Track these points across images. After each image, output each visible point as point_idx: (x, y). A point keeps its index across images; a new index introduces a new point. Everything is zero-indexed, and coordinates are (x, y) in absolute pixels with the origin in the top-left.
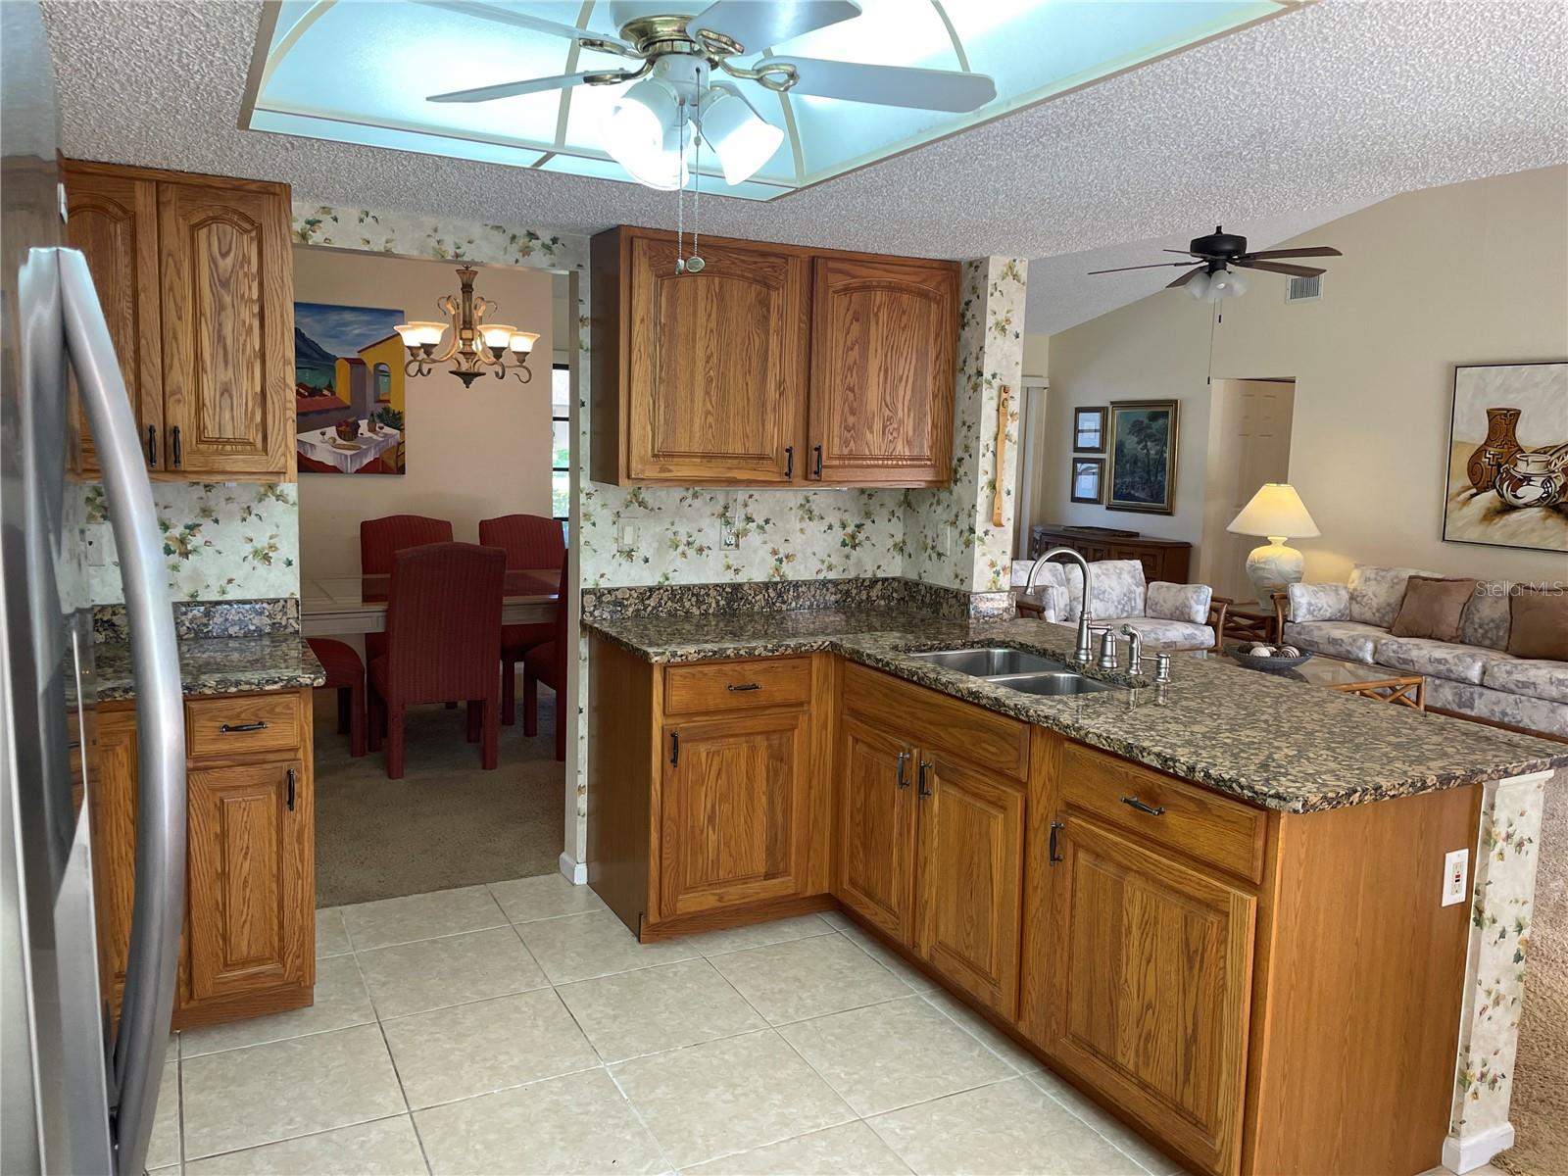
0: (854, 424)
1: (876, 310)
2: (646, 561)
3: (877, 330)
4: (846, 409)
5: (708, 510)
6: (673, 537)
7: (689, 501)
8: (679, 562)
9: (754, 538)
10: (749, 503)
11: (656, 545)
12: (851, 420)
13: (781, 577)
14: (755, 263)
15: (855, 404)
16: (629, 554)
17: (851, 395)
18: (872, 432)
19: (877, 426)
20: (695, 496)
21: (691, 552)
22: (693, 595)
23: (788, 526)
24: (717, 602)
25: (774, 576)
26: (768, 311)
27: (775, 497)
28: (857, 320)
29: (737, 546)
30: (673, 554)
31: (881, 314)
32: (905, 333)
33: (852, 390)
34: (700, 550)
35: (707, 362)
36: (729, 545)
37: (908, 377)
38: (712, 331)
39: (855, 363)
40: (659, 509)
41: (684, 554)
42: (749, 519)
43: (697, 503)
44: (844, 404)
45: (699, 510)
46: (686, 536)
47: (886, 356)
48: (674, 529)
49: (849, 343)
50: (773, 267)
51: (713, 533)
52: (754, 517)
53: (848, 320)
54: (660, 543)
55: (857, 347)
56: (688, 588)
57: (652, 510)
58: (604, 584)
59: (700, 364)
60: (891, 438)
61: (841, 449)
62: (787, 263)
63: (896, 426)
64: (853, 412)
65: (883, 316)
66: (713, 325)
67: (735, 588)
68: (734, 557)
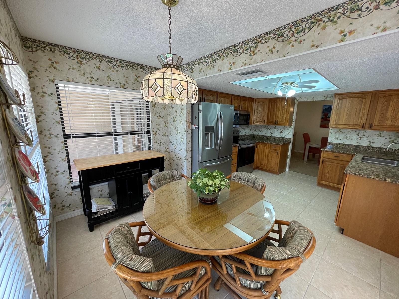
0: (382, 120)
1: (393, 99)
2: (340, 140)
3: (392, 103)
5: (355, 133)
6: (346, 137)
7: (350, 131)
8: (347, 140)
9: (365, 138)
10: (364, 133)
13: (371, 145)
14: (360, 95)
15: (383, 116)
16: (337, 138)
18: (388, 121)
19: (390, 120)
20: (352, 131)
21: (350, 139)
22: (348, 146)
23: (374, 137)
24: (353, 147)
26: (362, 102)
27: (372, 132)
28: (386, 102)
29: (360, 139)
30: (346, 139)
33: (382, 114)
34: (352, 139)
35: (347, 111)
36: (358, 139)
39: (384, 109)
40: (344, 132)
45: (352, 133)
46: (349, 137)
47: (395, 107)
48: (347, 135)
49: (383, 106)
50: (364, 95)
51: (355, 137)
52: (365, 135)
53: (384, 102)
54: (343, 137)
55: (385, 106)
56: (347, 144)
58: (332, 142)
60: (393, 122)
62: (368, 94)
63: (395, 120)
64: (382, 118)
65: (395, 100)
66: (349, 105)
67: (358, 146)
68: (359, 141)
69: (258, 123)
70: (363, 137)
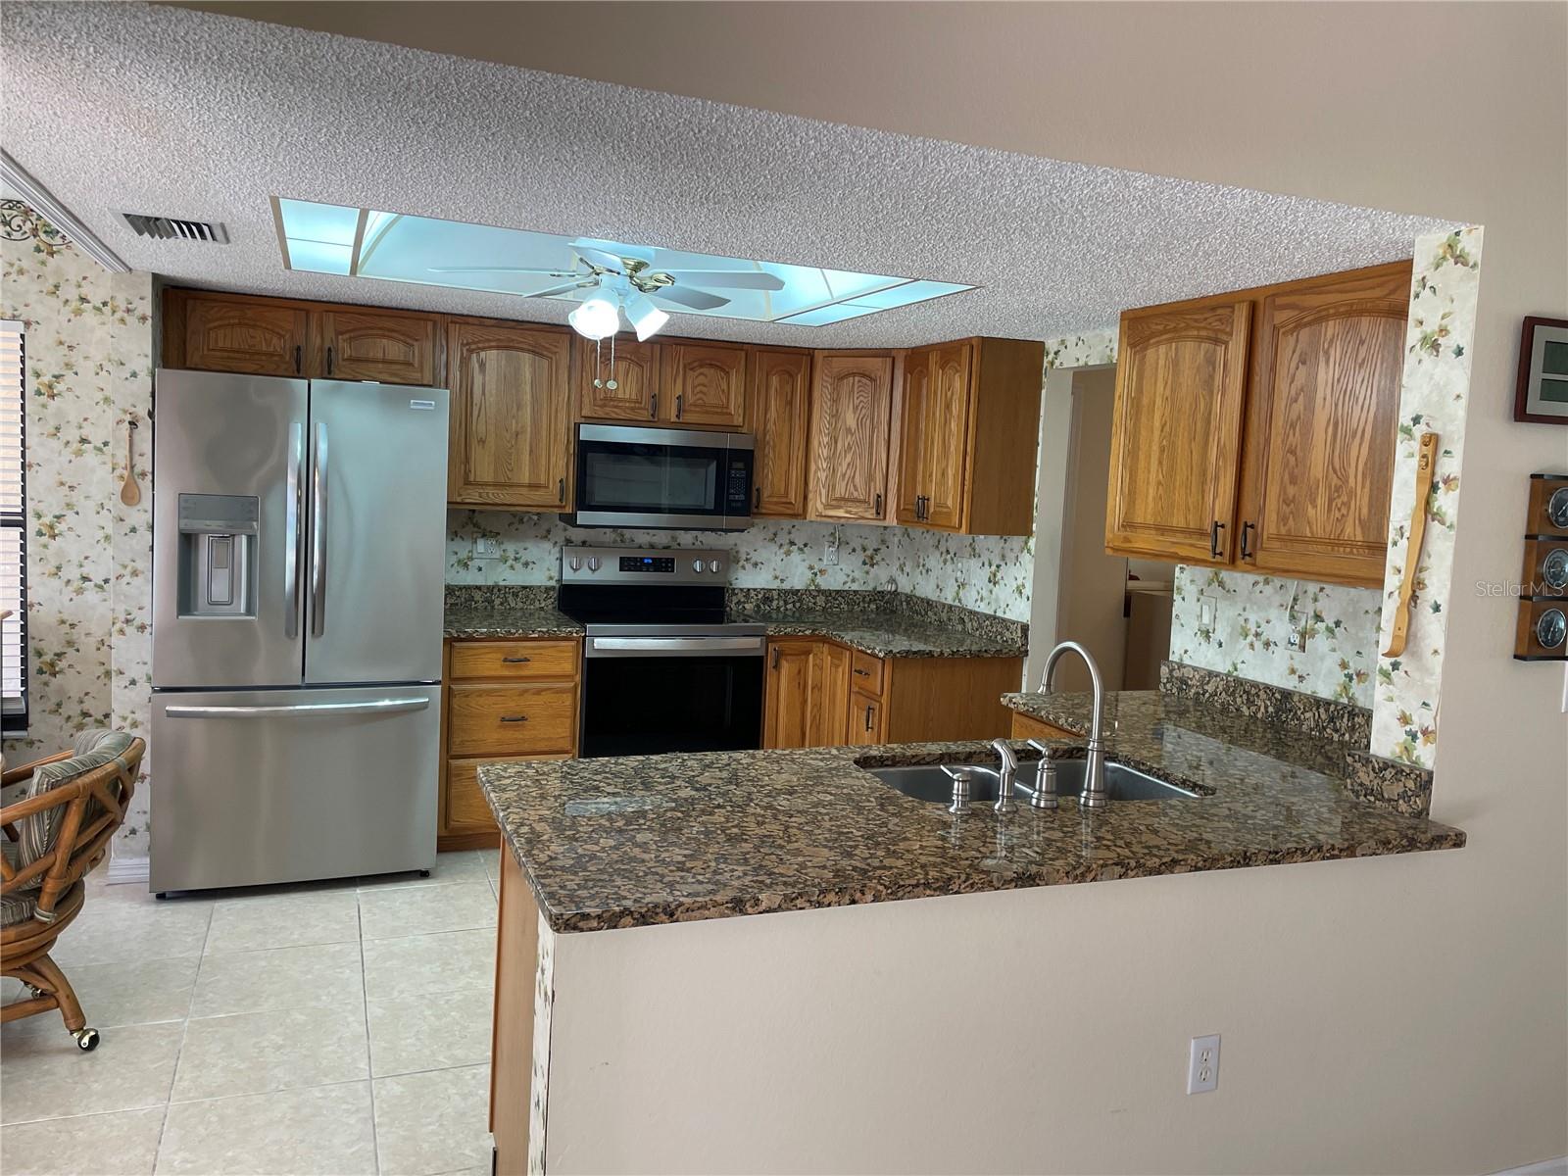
0: (1294, 497)
1: (1326, 346)
2: (1220, 645)
3: (1327, 373)
4: (1286, 477)
5: (1277, 599)
6: (1243, 622)
7: (1260, 586)
8: (1247, 654)
9: (1320, 643)
10: (1319, 597)
11: (1229, 630)
12: (1291, 491)
13: (1350, 699)
14: (1206, 319)
15: (1296, 470)
16: (1208, 634)
17: (1292, 459)
18: (1315, 507)
19: (1322, 500)
20: (1267, 582)
21: (1258, 645)
22: (1245, 691)
23: (1361, 635)
24: (1266, 707)
25: (1341, 695)
26: (1214, 369)
27: (1348, 594)
28: (1304, 363)
29: (1303, 648)
30: (1244, 643)
31: (1332, 352)
32: (1362, 371)
33: (1293, 452)
35: (1162, 431)
36: (1292, 644)
37: (1364, 431)
38: (1167, 399)
39: (1299, 418)
40: (1235, 591)
41: (1252, 645)
42: (1318, 618)
43: (1268, 590)
44: (1284, 470)
45: (1268, 598)
46: (1255, 625)
47: (1336, 405)
48: (1246, 615)
49: (1293, 392)
50: (1220, 320)
51: (1281, 629)
52: (1324, 615)
53: (1293, 365)
54: (1233, 629)
55: (1301, 398)
57: (1228, 591)
58: (1186, 660)
59: (1157, 433)
60: (1338, 515)
61: (1278, 528)
62: (1233, 312)
63: (1345, 499)
64: (1293, 481)
65: (1336, 353)
66: (1168, 392)
67: (1287, 695)
68: (1299, 660)
69: (841, 513)
70: (1313, 633)
